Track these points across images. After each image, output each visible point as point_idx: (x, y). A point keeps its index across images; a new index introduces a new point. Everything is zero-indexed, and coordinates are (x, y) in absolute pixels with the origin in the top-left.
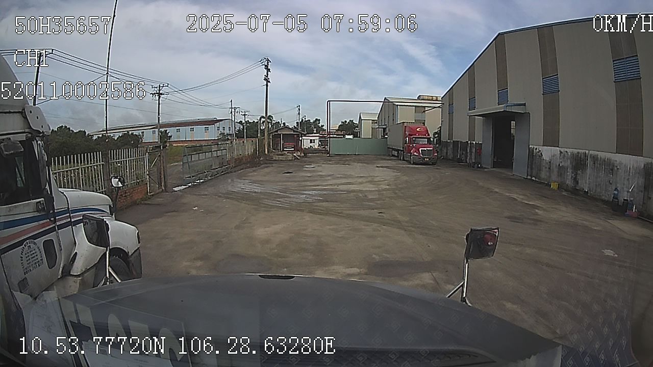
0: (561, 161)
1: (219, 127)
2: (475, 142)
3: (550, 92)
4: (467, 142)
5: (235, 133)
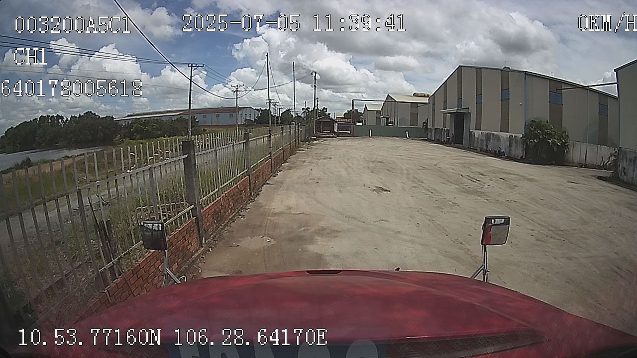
0: (482, 137)
1: (242, 114)
2: (446, 129)
3: (479, 103)
4: (442, 129)
5: (255, 119)
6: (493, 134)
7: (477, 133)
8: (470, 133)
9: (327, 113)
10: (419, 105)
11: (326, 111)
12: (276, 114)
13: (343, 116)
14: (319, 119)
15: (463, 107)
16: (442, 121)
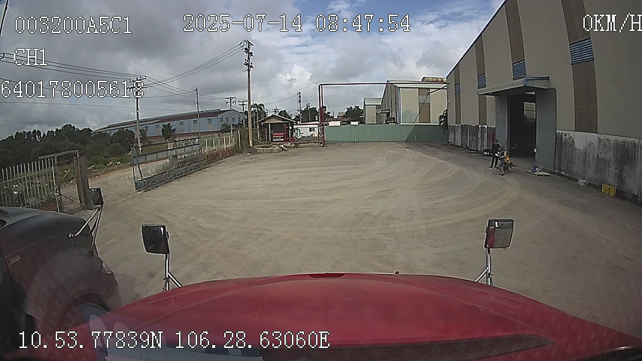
0: (600, 151)
1: (222, 119)
2: (486, 126)
4: (477, 127)
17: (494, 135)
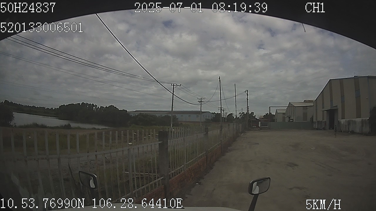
0: (345, 123)
1: (204, 116)
2: (324, 121)
3: (343, 102)
4: (322, 121)
5: (211, 119)
6: (352, 120)
7: (343, 121)
8: (339, 121)
9: (254, 115)
10: (308, 107)
11: (253, 114)
12: (224, 116)
13: (263, 117)
14: (249, 120)
15: (333, 106)
16: (321, 117)
17: (326, 123)
